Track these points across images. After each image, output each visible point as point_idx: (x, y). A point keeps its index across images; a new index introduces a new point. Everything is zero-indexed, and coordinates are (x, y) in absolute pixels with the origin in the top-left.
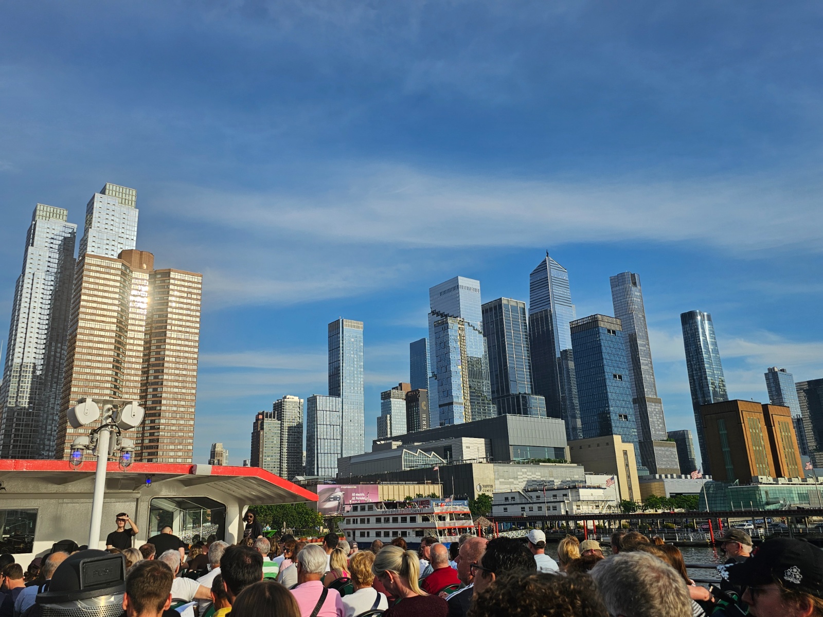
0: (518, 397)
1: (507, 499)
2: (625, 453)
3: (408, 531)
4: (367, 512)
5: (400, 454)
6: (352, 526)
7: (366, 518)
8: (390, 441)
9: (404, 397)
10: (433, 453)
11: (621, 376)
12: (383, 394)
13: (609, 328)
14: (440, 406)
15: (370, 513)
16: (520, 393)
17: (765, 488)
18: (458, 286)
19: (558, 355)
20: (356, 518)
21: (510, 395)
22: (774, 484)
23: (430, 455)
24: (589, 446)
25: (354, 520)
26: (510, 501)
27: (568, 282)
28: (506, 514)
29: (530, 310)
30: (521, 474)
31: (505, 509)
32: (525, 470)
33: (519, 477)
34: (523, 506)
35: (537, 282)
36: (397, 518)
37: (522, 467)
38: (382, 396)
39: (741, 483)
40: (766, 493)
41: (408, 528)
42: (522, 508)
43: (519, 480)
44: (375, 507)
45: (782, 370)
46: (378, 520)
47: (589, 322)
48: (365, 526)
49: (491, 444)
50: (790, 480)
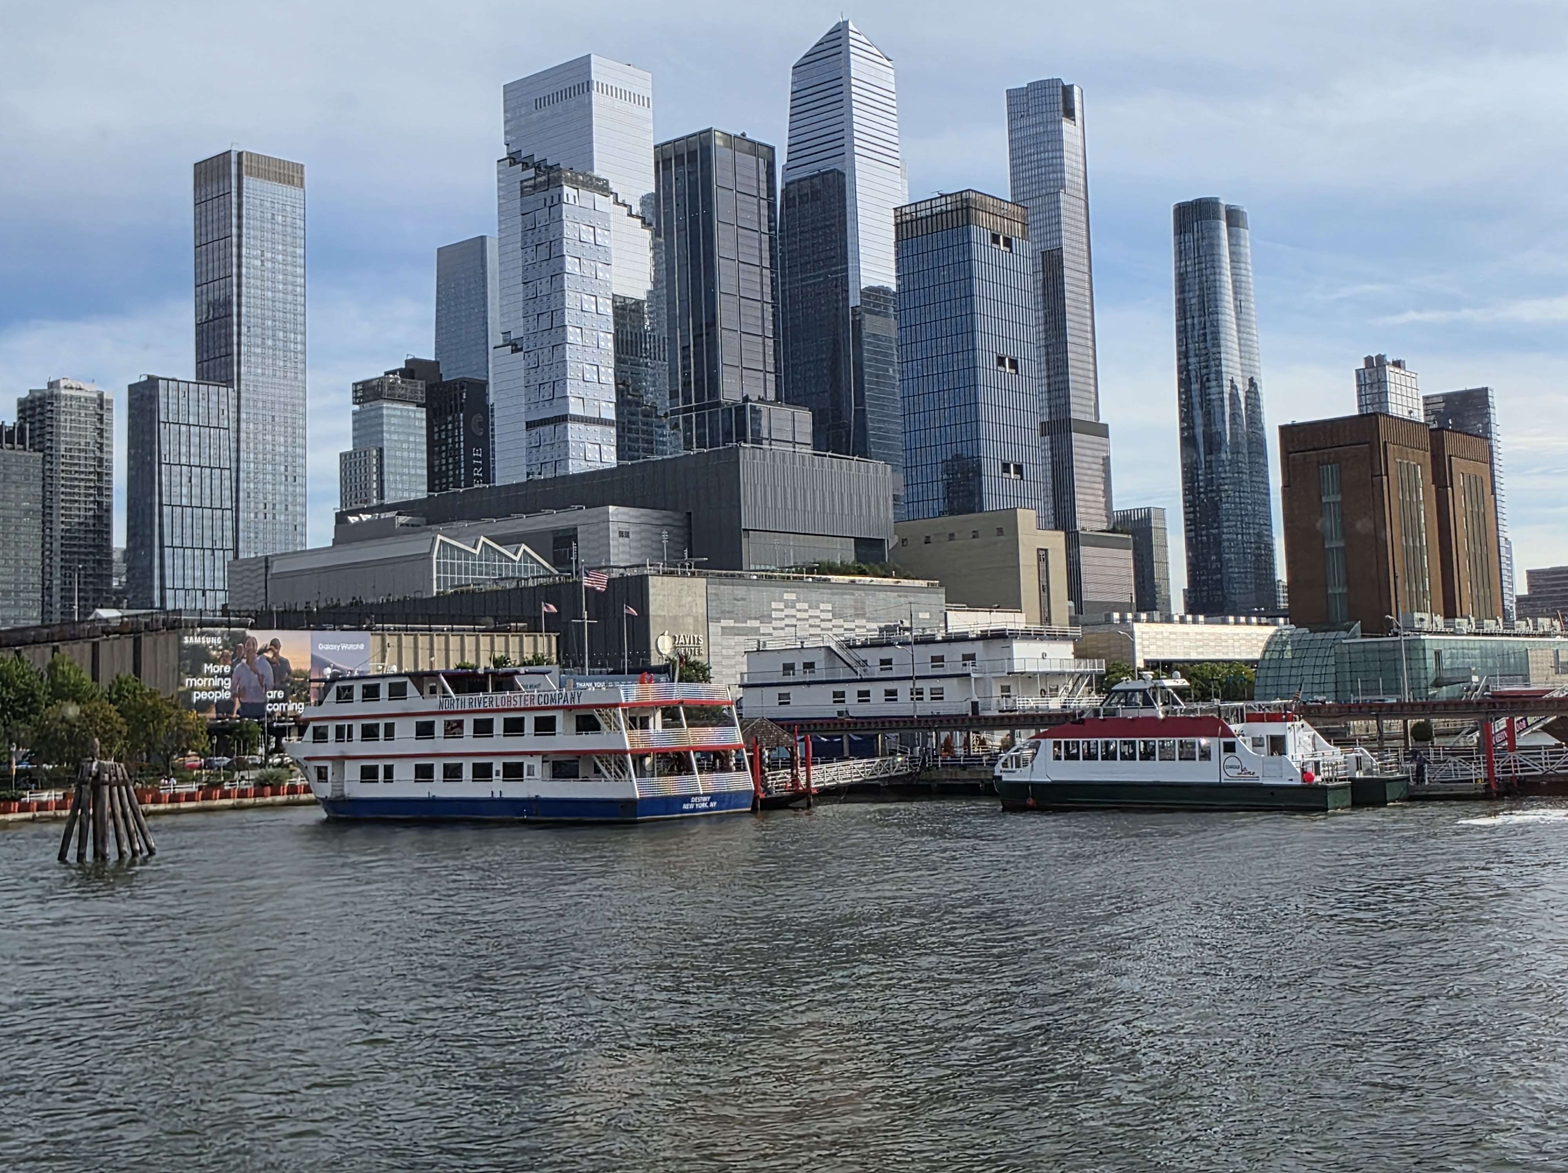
0: (741, 410)
1: (788, 668)
2: (1043, 556)
3: (527, 762)
4: (384, 705)
5: (427, 551)
6: (331, 748)
7: (382, 723)
8: (389, 515)
9: (421, 396)
10: (524, 547)
11: (1016, 361)
12: (359, 387)
13: (997, 229)
14: (530, 425)
15: (397, 706)
16: (746, 399)
17: (1434, 644)
18: (589, 83)
19: (854, 300)
20: (346, 723)
21: (718, 404)
22: (1445, 633)
23: (516, 554)
24: (952, 536)
25: (339, 730)
26: (799, 675)
27: (894, 96)
28: (785, 712)
29: (786, 169)
30: (781, 606)
31: (784, 699)
32: (793, 597)
33: (774, 614)
34: (838, 688)
35: (810, 91)
36: (491, 721)
37: (783, 587)
38: (355, 391)
39: (1365, 632)
40: (1438, 654)
41: (532, 754)
42: (835, 695)
43: (776, 624)
44: (411, 689)
45: (1397, 364)
46: (425, 730)
47: (947, 212)
48: (380, 747)
49: (689, 526)
50: (1480, 626)
